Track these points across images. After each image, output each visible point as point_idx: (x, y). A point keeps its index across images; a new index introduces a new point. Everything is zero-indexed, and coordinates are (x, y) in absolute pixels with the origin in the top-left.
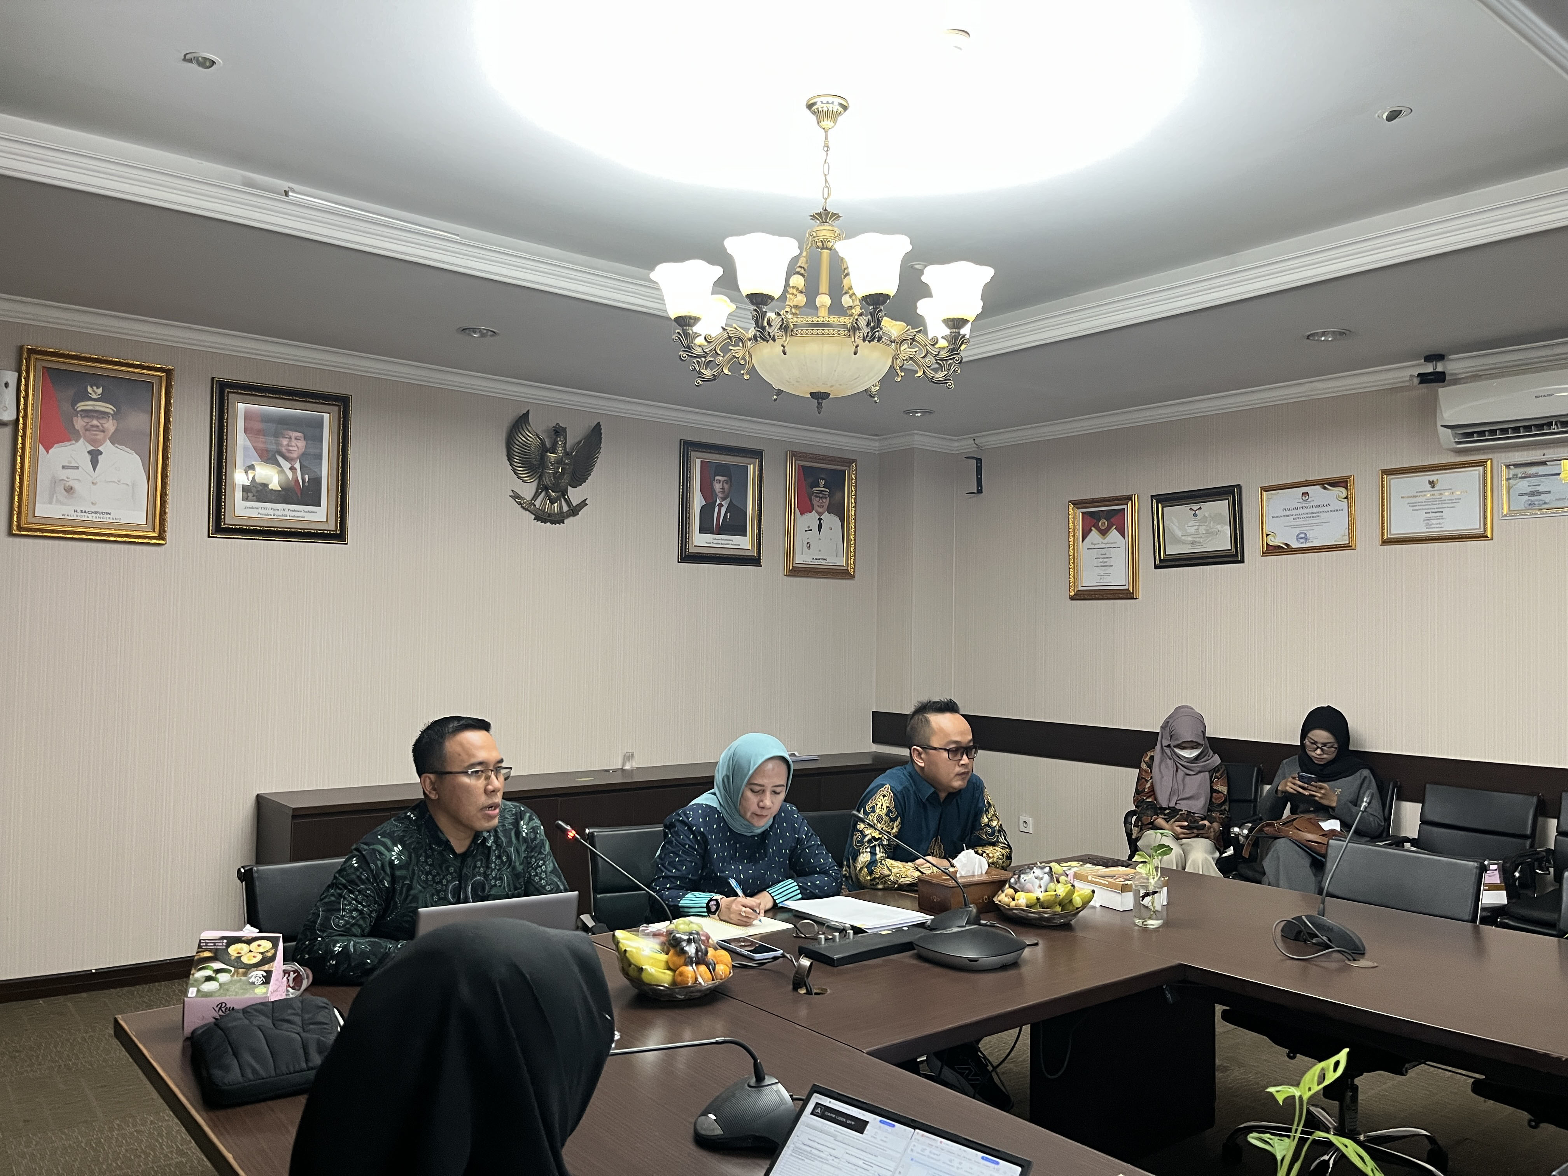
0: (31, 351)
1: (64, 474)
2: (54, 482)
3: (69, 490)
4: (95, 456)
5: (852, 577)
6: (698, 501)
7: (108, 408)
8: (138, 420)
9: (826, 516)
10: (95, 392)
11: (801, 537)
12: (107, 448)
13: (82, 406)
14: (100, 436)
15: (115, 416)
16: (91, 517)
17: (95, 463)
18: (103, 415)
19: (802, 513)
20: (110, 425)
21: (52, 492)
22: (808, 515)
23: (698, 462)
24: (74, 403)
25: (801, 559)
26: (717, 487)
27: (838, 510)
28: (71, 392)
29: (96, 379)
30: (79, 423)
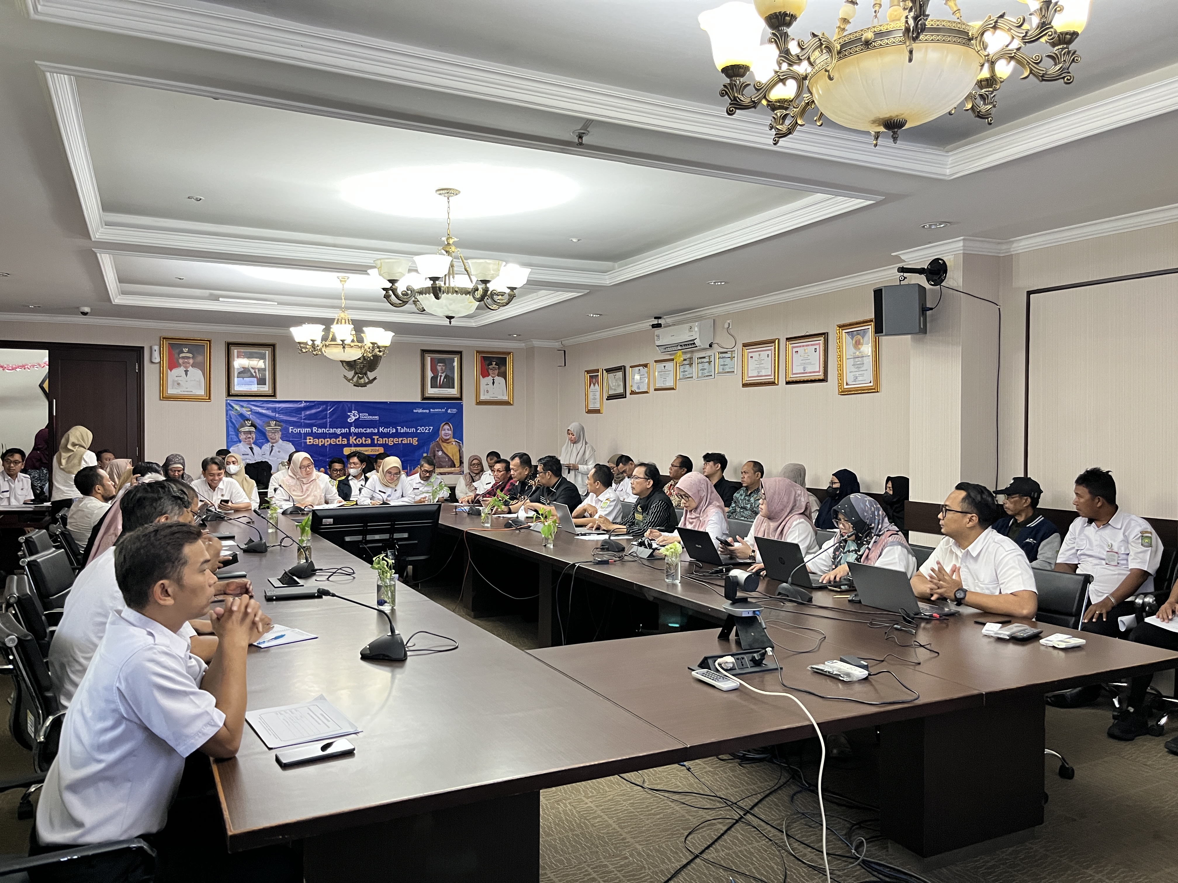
0: (164, 338)
1: (176, 379)
2: (174, 381)
3: (179, 384)
4: (186, 372)
5: (512, 405)
6: (429, 374)
7: (190, 355)
8: (200, 358)
9: (497, 378)
10: (186, 350)
11: (483, 387)
12: (190, 369)
13: (181, 355)
14: (188, 365)
15: (193, 358)
16: (186, 393)
17: (186, 375)
18: (188, 358)
19: (483, 377)
20: (191, 361)
21: (173, 385)
22: (486, 378)
23: (429, 359)
24: (179, 355)
25: (483, 398)
26: (439, 368)
27: (504, 375)
28: (177, 351)
29: (186, 346)
30: (181, 361)
